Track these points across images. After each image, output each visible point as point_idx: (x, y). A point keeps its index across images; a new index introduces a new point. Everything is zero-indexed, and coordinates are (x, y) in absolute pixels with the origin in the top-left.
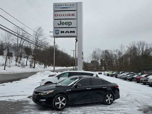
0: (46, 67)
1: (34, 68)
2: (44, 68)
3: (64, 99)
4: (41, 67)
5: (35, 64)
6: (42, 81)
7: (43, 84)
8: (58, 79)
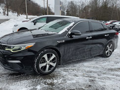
0: (19, 15)
1: (8, 15)
2: (18, 16)
3: (54, 56)
4: (14, 15)
5: (8, 12)
6: (14, 27)
7: (17, 31)
8: (35, 24)
